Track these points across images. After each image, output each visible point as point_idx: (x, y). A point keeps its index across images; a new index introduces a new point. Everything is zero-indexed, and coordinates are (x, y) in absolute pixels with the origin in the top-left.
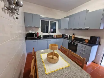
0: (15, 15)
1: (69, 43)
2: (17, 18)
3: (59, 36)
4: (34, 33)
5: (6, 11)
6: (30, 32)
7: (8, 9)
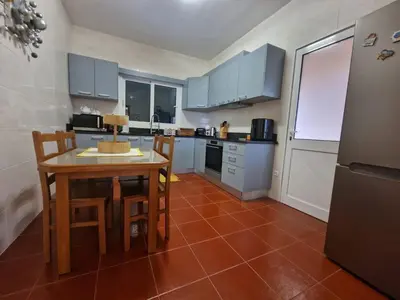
0: (30, 48)
1: (207, 148)
2: (34, 55)
3: (184, 134)
4: (97, 116)
5: (8, 34)
6: (86, 110)
7: (12, 31)
